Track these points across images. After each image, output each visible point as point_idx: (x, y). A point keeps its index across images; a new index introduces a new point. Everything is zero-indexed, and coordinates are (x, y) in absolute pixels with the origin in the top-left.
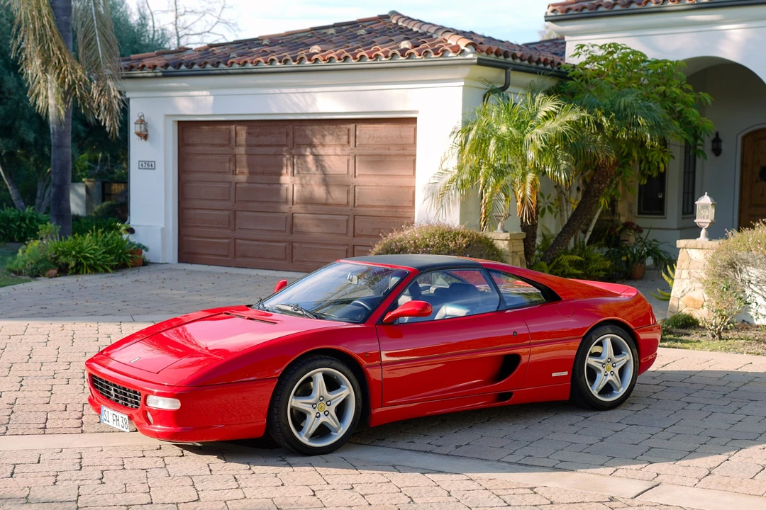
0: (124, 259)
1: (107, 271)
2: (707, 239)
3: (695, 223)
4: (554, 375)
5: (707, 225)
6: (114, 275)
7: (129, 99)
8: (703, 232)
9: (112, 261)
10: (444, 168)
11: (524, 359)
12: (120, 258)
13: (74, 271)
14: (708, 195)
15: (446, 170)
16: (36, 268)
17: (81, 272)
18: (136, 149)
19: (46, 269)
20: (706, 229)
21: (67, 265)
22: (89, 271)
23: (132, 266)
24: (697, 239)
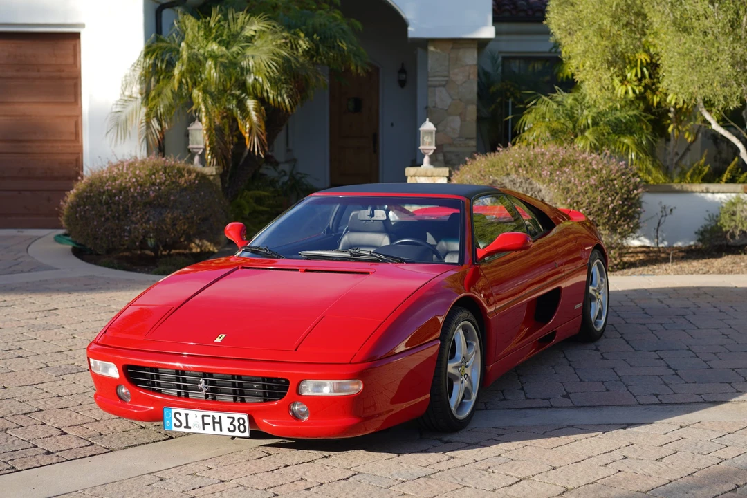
2: (432, 167)
3: (420, 150)
4: (575, 307)
5: (432, 152)
8: (426, 160)
10: (127, 93)
14: (430, 121)
15: (131, 97)
20: (430, 156)
24: (422, 167)
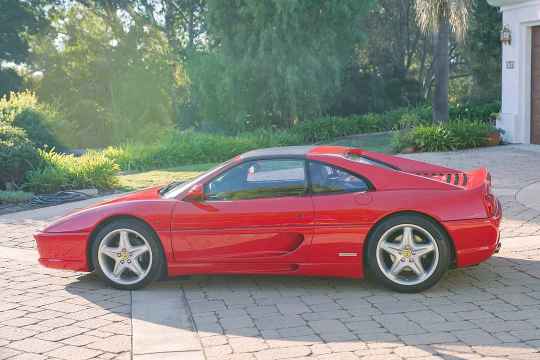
0: (471, 141)
1: (449, 149)
4: (341, 254)
6: (455, 152)
7: (502, 12)
9: (458, 141)
11: (307, 241)
12: (468, 140)
13: (425, 149)
16: (398, 147)
17: (429, 150)
18: (508, 53)
19: (403, 147)
21: (420, 144)
22: (436, 149)
23: (477, 146)
